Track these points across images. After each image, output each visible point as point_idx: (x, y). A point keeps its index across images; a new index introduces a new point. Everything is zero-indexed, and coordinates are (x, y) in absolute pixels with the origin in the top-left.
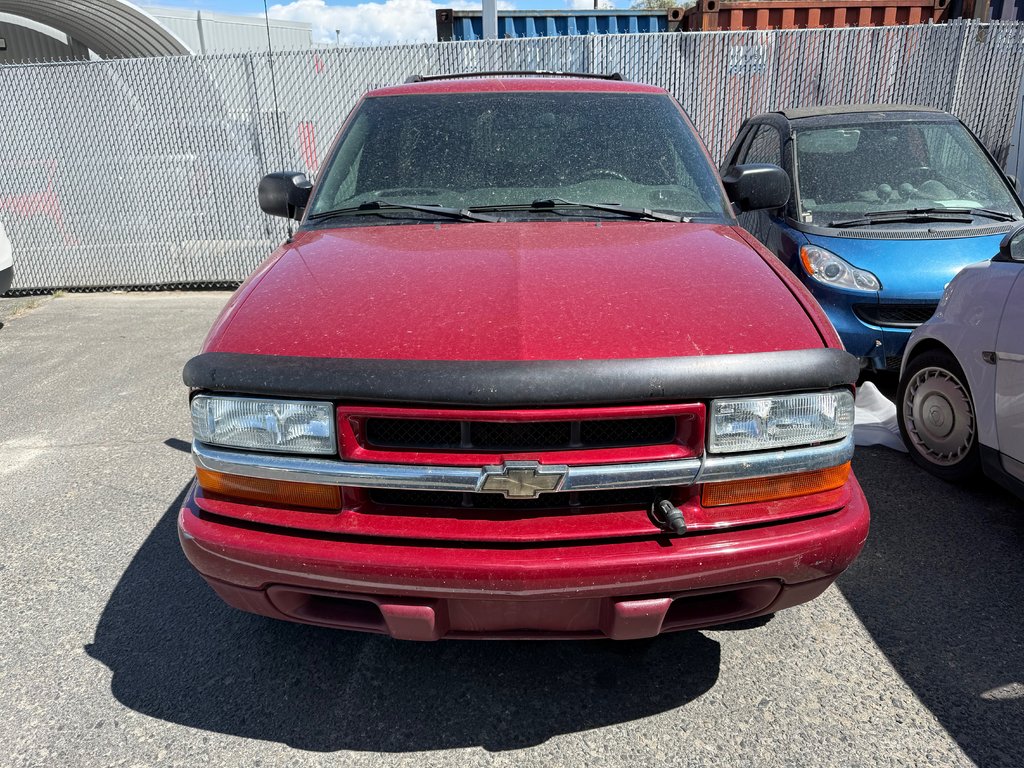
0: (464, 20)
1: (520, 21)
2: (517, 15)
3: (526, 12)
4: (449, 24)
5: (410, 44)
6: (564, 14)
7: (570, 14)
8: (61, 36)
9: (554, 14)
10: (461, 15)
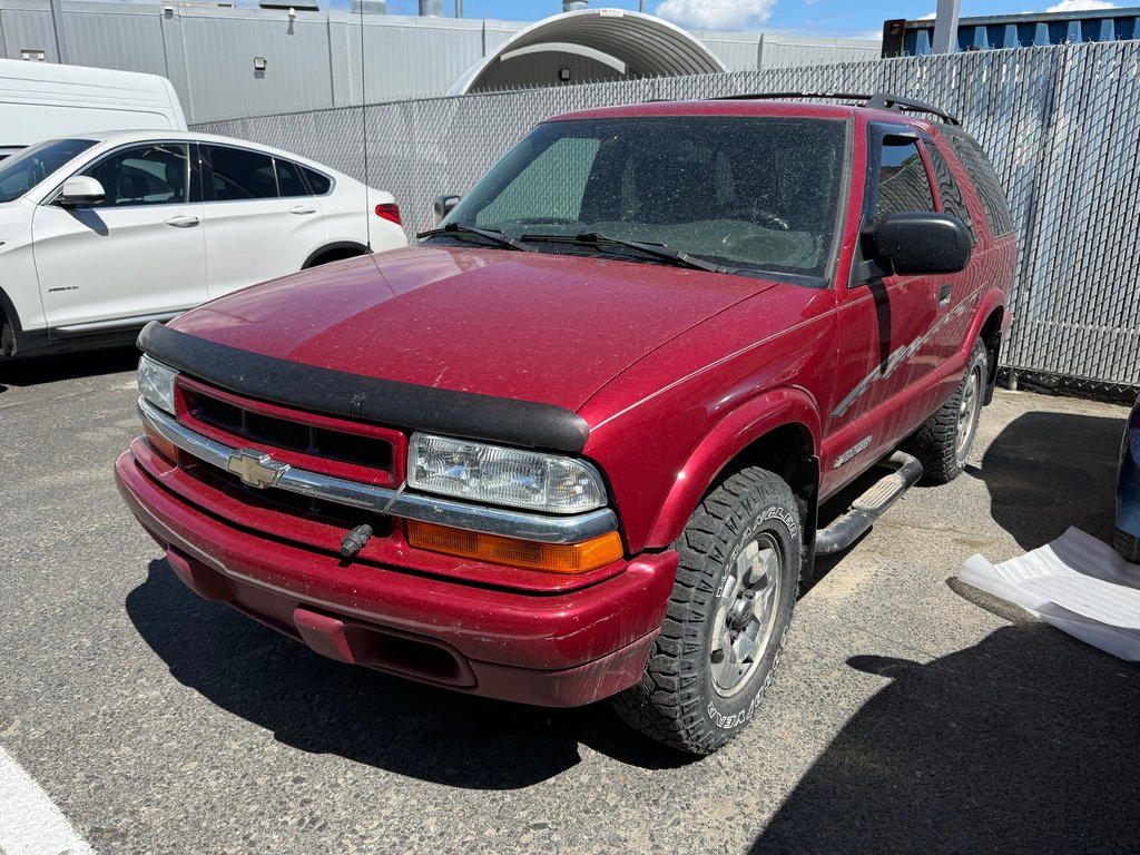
0: (920, 32)
1: (996, 31)
2: (993, 22)
3: (1008, 16)
4: (900, 37)
5: (825, 64)
6: (1064, 18)
7: (1072, 17)
8: (620, 66)
9: (1047, 19)
10: (915, 26)
